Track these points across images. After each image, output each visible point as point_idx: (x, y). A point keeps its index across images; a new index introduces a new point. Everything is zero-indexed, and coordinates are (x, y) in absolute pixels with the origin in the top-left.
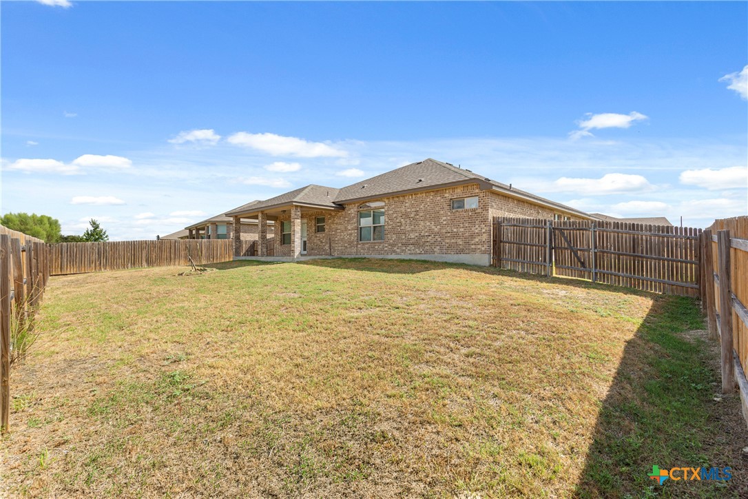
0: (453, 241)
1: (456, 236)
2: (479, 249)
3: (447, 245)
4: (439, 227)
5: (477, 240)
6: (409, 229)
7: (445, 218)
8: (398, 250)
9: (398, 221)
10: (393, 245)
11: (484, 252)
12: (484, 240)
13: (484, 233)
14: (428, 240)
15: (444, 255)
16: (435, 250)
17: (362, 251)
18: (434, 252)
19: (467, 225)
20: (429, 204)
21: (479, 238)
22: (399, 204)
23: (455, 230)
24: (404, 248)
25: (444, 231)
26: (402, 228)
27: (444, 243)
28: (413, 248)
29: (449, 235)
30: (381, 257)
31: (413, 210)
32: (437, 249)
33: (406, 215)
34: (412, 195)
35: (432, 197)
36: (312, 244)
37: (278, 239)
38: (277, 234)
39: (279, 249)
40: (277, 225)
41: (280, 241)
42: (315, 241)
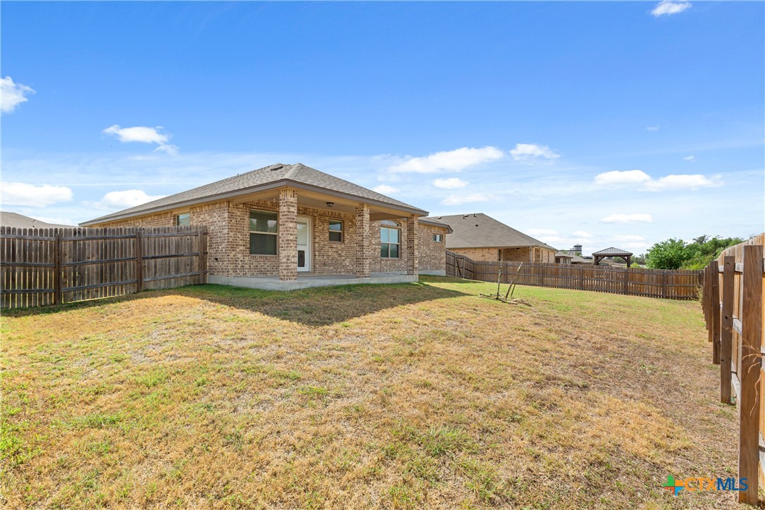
0: (434, 261)
1: (436, 258)
2: (443, 267)
3: (433, 264)
4: (429, 251)
5: (442, 261)
7: (432, 246)
13: (444, 257)
14: (425, 260)
15: (432, 271)
16: (428, 267)
17: (385, 267)
19: (439, 252)
20: (425, 234)
23: (436, 254)
25: (431, 254)
29: (433, 257)
35: (426, 230)
36: (325, 258)
37: (241, 242)
38: (239, 232)
39: (246, 264)
40: (238, 214)
41: (248, 246)
42: (330, 253)
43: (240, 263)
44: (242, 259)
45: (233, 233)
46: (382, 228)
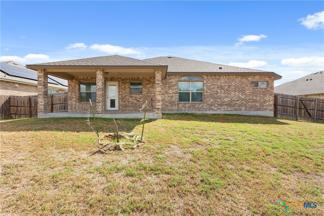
0: (253, 104)
1: (255, 101)
2: (268, 108)
3: (250, 106)
4: (244, 96)
5: (267, 104)
6: (223, 96)
7: (249, 91)
8: (215, 108)
9: (215, 90)
10: (211, 105)
11: (271, 110)
12: (271, 104)
13: (271, 100)
14: (237, 103)
15: (248, 112)
16: (242, 108)
17: (183, 108)
18: (241, 110)
19: (262, 96)
20: (238, 82)
21: (269, 103)
22: (216, 80)
23: (255, 98)
24: (220, 107)
25: (248, 98)
26: (218, 95)
27: (247, 105)
28: (227, 107)
29: (251, 100)
30: (200, 112)
31: (226, 85)
32: (243, 108)
33: (221, 88)
34: (226, 76)
35: (240, 79)
36: (126, 103)
37: (74, 97)
38: (73, 92)
39: (77, 106)
40: (73, 84)
41: (78, 98)
42: (130, 100)
43: (74, 106)
44: (75, 104)
45: (70, 93)
46: (179, 83)
